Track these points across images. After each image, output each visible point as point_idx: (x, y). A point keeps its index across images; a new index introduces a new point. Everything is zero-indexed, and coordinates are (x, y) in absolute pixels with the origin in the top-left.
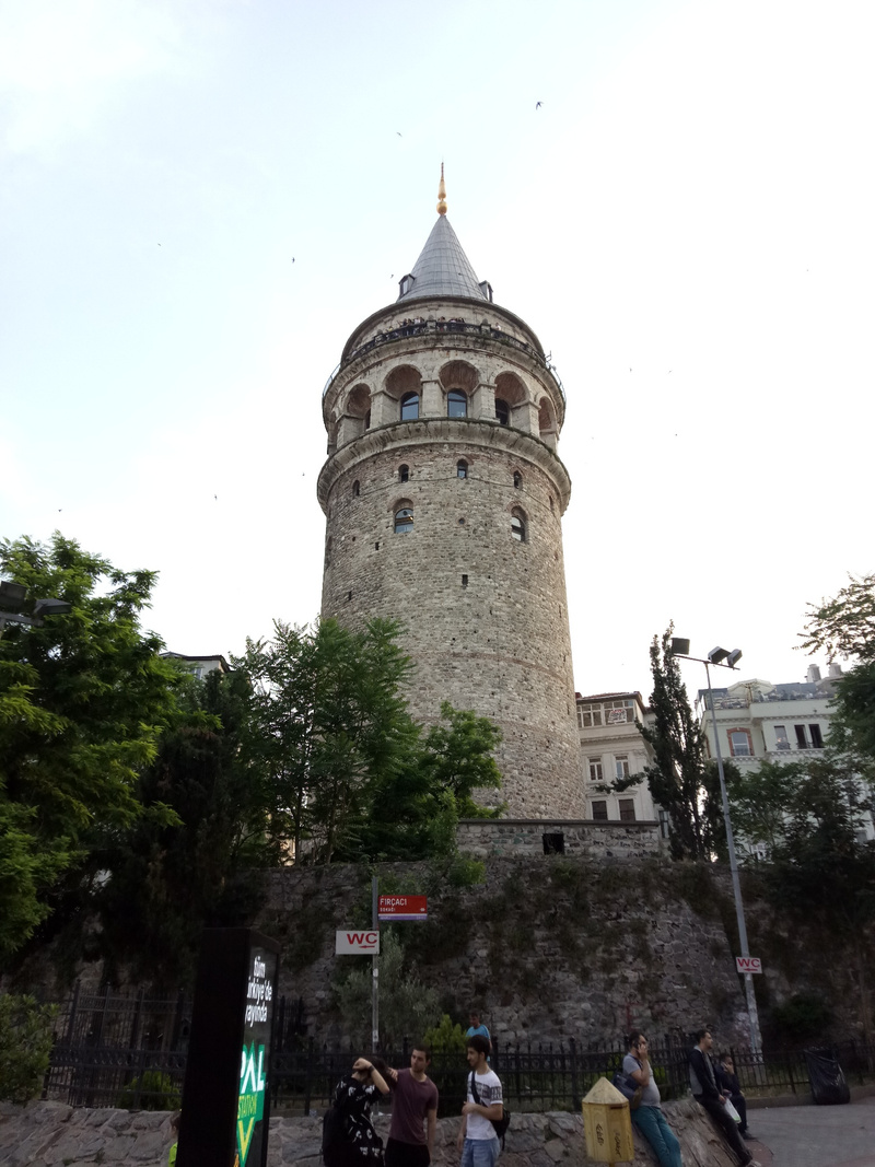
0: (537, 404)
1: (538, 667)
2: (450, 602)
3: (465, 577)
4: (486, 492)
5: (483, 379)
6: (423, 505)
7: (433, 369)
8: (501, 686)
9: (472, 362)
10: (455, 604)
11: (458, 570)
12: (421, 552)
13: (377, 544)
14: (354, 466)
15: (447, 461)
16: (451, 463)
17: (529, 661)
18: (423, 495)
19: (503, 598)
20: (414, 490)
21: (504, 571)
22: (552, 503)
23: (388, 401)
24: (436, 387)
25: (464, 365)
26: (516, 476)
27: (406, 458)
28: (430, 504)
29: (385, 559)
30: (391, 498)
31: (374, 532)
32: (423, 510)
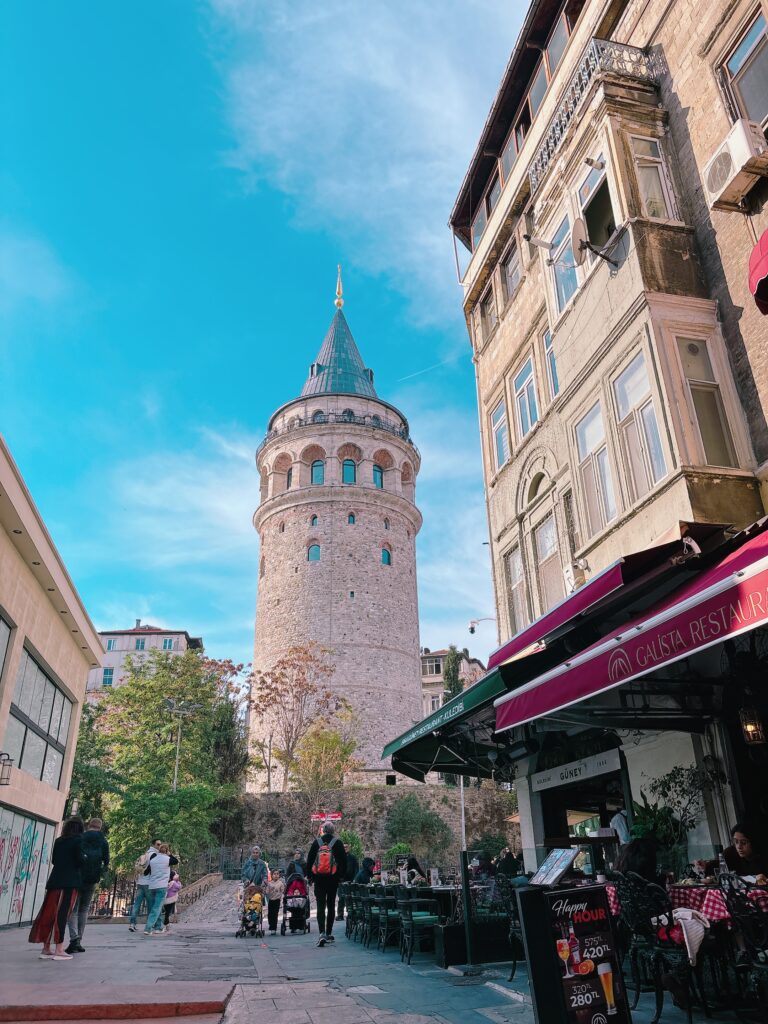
0: (401, 469)
1: (396, 650)
2: (343, 610)
3: (352, 593)
4: (366, 534)
5: (365, 455)
6: (326, 543)
7: (333, 448)
8: (375, 663)
9: (359, 444)
10: (346, 611)
11: (348, 589)
12: (325, 576)
13: (297, 568)
14: (281, 511)
15: (342, 513)
16: (344, 514)
17: (391, 647)
18: (326, 537)
19: (376, 606)
20: (320, 533)
21: (377, 588)
22: (409, 534)
23: (305, 467)
24: (335, 461)
25: (354, 446)
26: (386, 521)
27: (314, 510)
28: (331, 543)
29: (302, 579)
30: (305, 537)
31: (295, 560)
32: (326, 547)
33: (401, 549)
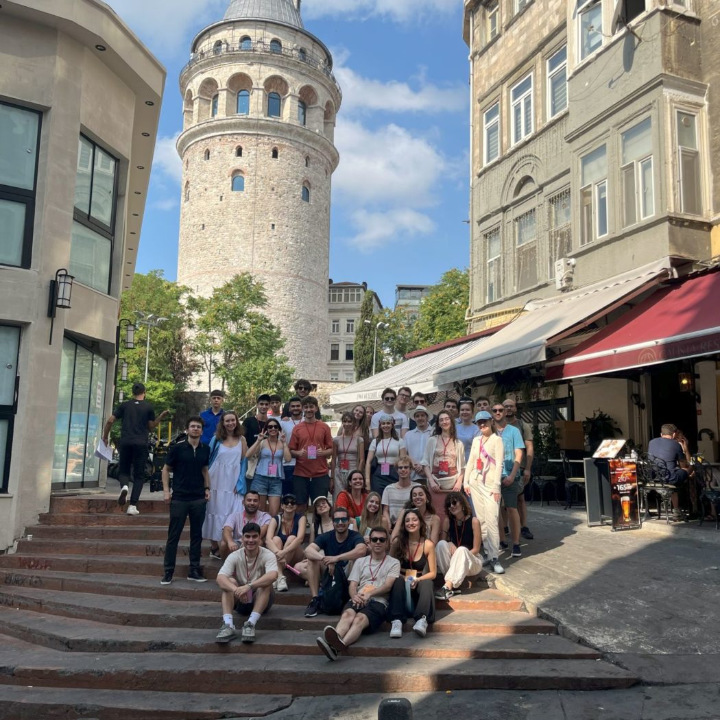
0: (323, 107)
1: (310, 280)
2: (264, 240)
3: (273, 225)
4: (288, 170)
5: (291, 89)
6: (251, 176)
7: (260, 80)
8: (289, 291)
9: (285, 78)
10: (267, 242)
11: (269, 220)
12: (249, 207)
13: (221, 197)
14: (206, 138)
16: (268, 149)
17: (305, 277)
19: (294, 240)
20: (245, 165)
22: (326, 174)
24: (261, 93)
25: (281, 78)
26: (307, 159)
27: (240, 141)
28: (255, 175)
29: (226, 208)
30: (231, 167)
31: (219, 188)
32: (250, 179)
33: (320, 188)
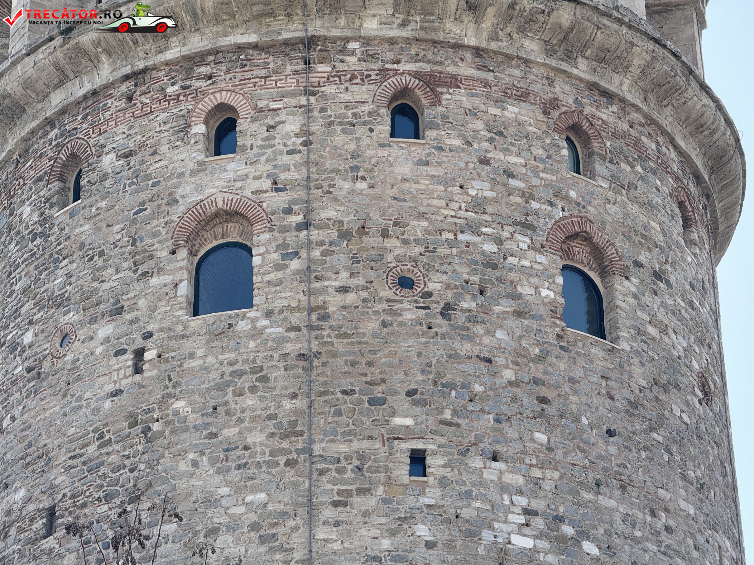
2: (370, 536)
3: (417, 458)
6: (285, 230)
10: (386, 543)
11: (396, 434)
12: (279, 378)
13: (139, 353)
14: (64, 111)
15: (358, 93)
16: (370, 99)
18: (282, 199)
19: (539, 523)
20: (256, 185)
21: (541, 437)
22: (687, 223)
26: (576, 137)
27: (228, 87)
28: (305, 225)
29: (164, 402)
30: (181, 208)
31: (128, 317)
32: (283, 246)
33: (658, 276)
